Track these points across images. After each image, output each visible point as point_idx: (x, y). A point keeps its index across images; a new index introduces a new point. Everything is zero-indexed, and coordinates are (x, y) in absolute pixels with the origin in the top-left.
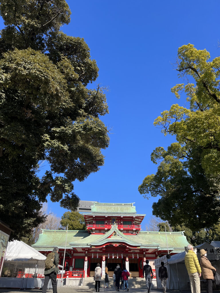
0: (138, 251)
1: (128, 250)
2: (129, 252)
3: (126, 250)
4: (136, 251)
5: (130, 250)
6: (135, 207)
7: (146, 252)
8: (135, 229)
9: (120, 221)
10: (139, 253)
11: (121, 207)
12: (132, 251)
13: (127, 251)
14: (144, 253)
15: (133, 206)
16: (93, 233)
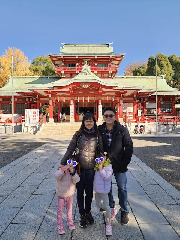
0: (114, 94)
1: (101, 92)
2: (102, 94)
3: (99, 92)
4: (112, 94)
5: (104, 92)
6: (112, 48)
7: (123, 94)
8: (111, 72)
9: (94, 63)
10: (114, 96)
11: (96, 49)
12: (106, 94)
13: (101, 94)
14: (121, 95)
15: (110, 47)
16: (63, 77)
